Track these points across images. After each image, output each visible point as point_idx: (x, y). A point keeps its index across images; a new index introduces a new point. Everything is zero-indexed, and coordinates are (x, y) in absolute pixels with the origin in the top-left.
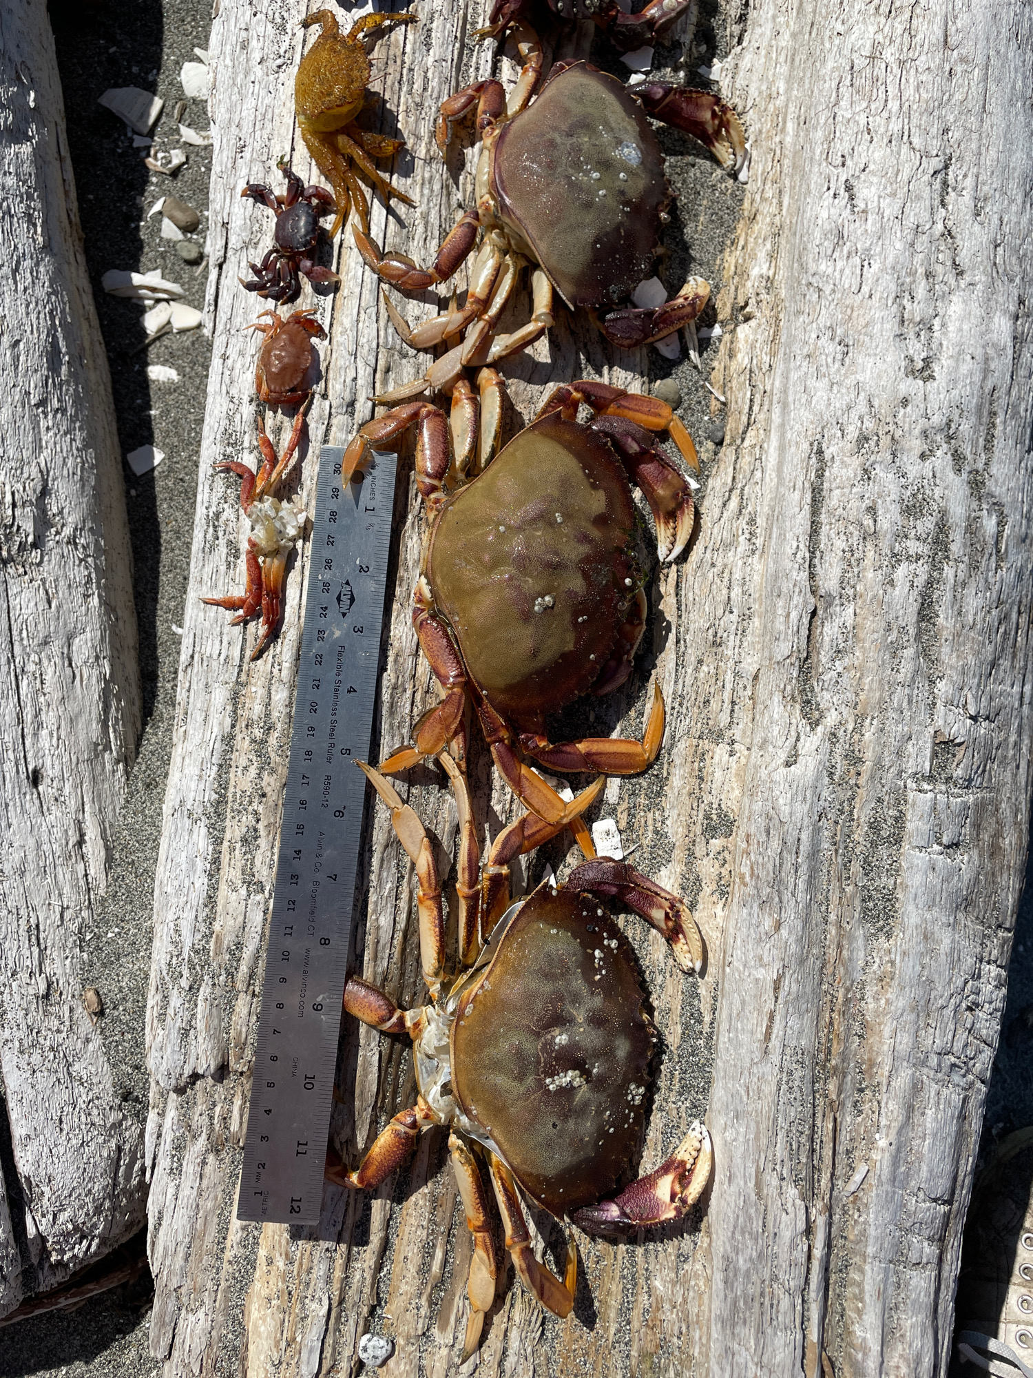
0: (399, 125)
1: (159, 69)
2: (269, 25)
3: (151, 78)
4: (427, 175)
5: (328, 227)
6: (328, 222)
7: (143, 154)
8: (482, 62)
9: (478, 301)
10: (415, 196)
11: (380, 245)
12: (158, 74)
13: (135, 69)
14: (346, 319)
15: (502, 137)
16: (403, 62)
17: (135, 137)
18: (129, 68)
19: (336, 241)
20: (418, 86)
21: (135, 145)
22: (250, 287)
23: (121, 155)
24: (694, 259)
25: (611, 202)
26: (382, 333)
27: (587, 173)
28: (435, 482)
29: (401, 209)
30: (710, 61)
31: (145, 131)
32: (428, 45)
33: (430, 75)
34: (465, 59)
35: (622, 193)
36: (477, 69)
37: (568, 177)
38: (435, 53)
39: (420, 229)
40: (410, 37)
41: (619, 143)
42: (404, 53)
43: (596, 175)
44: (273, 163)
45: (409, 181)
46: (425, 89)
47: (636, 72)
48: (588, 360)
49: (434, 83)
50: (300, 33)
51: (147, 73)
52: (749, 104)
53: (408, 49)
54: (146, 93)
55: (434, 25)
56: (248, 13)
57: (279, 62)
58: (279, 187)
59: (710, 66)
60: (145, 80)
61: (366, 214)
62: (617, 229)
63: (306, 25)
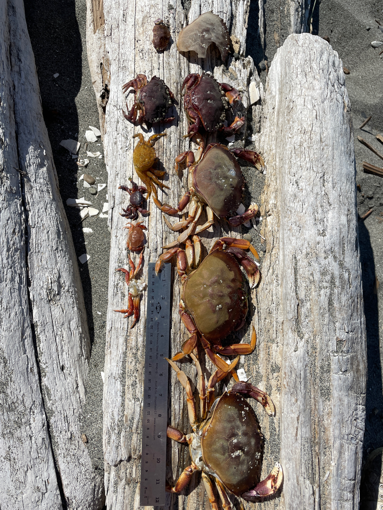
0: (164, 166)
1: (78, 133)
3: (76, 136)
4: (173, 179)
5: (145, 197)
6: (145, 195)
7: (76, 160)
8: (186, 144)
9: (191, 217)
10: (170, 186)
11: (161, 201)
13: (70, 133)
14: (153, 224)
15: (195, 170)
16: (164, 147)
17: (73, 155)
18: (68, 133)
19: (148, 201)
20: (168, 154)
21: (73, 158)
22: (123, 216)
23: (68, 161)
24: (252, 197)
25: (229, 188)
26: (163, 227)
27: (221, 180)
28: (184, 272)
29: (166, 190)
30: (251, 135)
31: (76, 153)
32: (170, 141)
33: (171, 150)
34: (181, 144)
35: (231, 185)
36: (185, 147)
37: (216, 182)
38: (172, 144)
39: (172, 196)
40: (165, 140)
41: (229, 170)
42: (164, 145)
43: (223, 181)
44: (127, 178)
45: (168, 182)
46: (170, 155)
47: (230, 142)
48: (224, 230)
49: (173, 153)
50: (132, 140)
51: (74, 134)
52: (265, 151)
53: (165, 143)
54: (74, 141)
55: (172, 136)
56: (116, 134)
57: (127, 148)
58: (130, 186)
59: (251, 137)
60: (74, 136)
61: (156, 193)
62: (231, 195)
63: (134, 137)
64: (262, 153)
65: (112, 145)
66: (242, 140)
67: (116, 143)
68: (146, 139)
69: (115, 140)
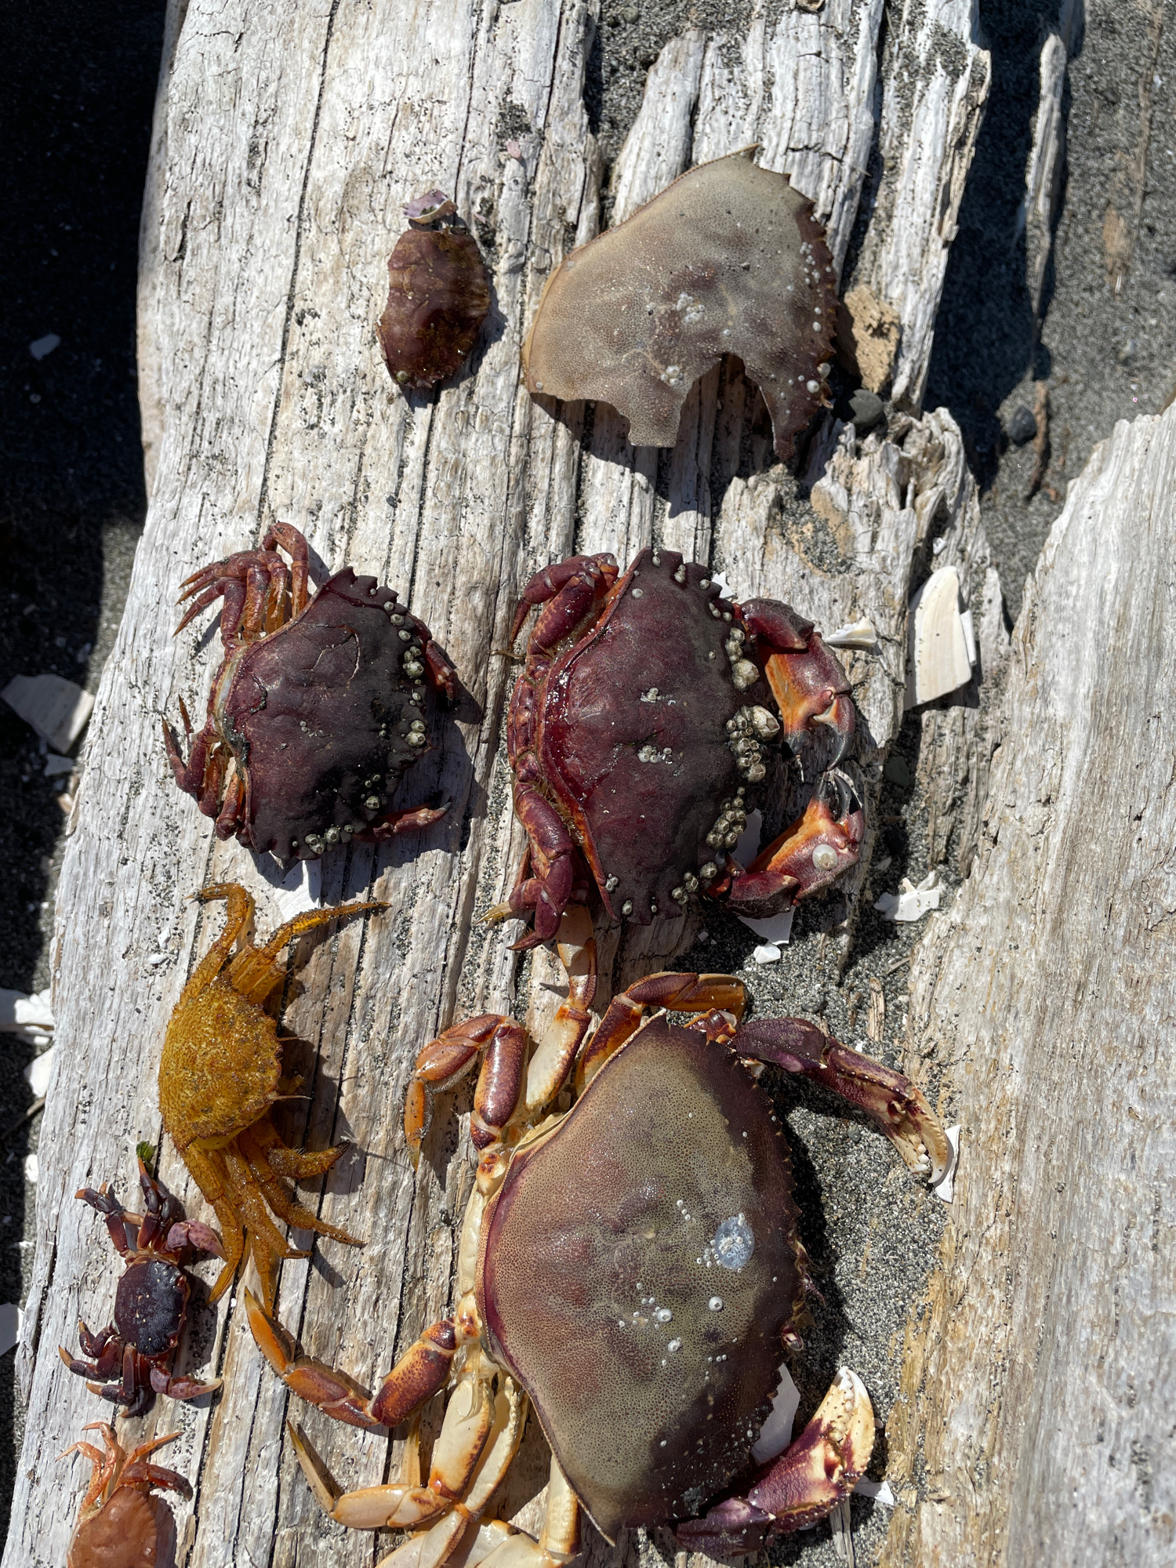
0: (342, 1103)
1: (94, 642)
2: (146, 887)
3: (80, 658)
4: (386, 1184)
5: (211, 1281)
6: (212, 1271)
7: (59, 785)
8: (497, 960)
9: (445, 1492)
10: (362, 1228)
12: (91, 652)
13: (60, 642)
14: (227, 1462)
15: (508, 1186)
16: (356, 987)
17: (51, 758)
18: (51, 638)
19: (222, 1307)
20: (380, 1025)
21: (48, 772)
22: (77, 1369)
23: (27, 787)
26: (284, 1498)
27: (648, 1310)
29: (337, 1256)
30: (897, 880)
31: (65, 749)
32: (403, 946)
33: (403, 1000)
34: (470, 951)
35: (712, 1336)
36: (489, 972)
37: (611, 1322)
38: (415, 957)
39: (367, 1287)
40: (371, 943)
41: (712, 1227)
42: (359, 969)
43: (664, 1314)
44: (133, 1144)
45: (355, 1199)
46: (392, 1028)
47: (764, 942)
49: (407, 1019)
50: (193, 908)
51: (77, 648)
53: (366, 964)
54: (70, 685)
55: (415, 913)
56: (115, 856)
57: (155, 958)
58: (133, 1202)
59: (896, 891)
60: (73, 658)
61: (272, 1274)
62: (701, 1400)
63: (203, 899)
64: (942, 1055)
65: (89, 917)
66: (834, 933)
67: (105, 911)
68: (267, 924)
69: (106, 891)
